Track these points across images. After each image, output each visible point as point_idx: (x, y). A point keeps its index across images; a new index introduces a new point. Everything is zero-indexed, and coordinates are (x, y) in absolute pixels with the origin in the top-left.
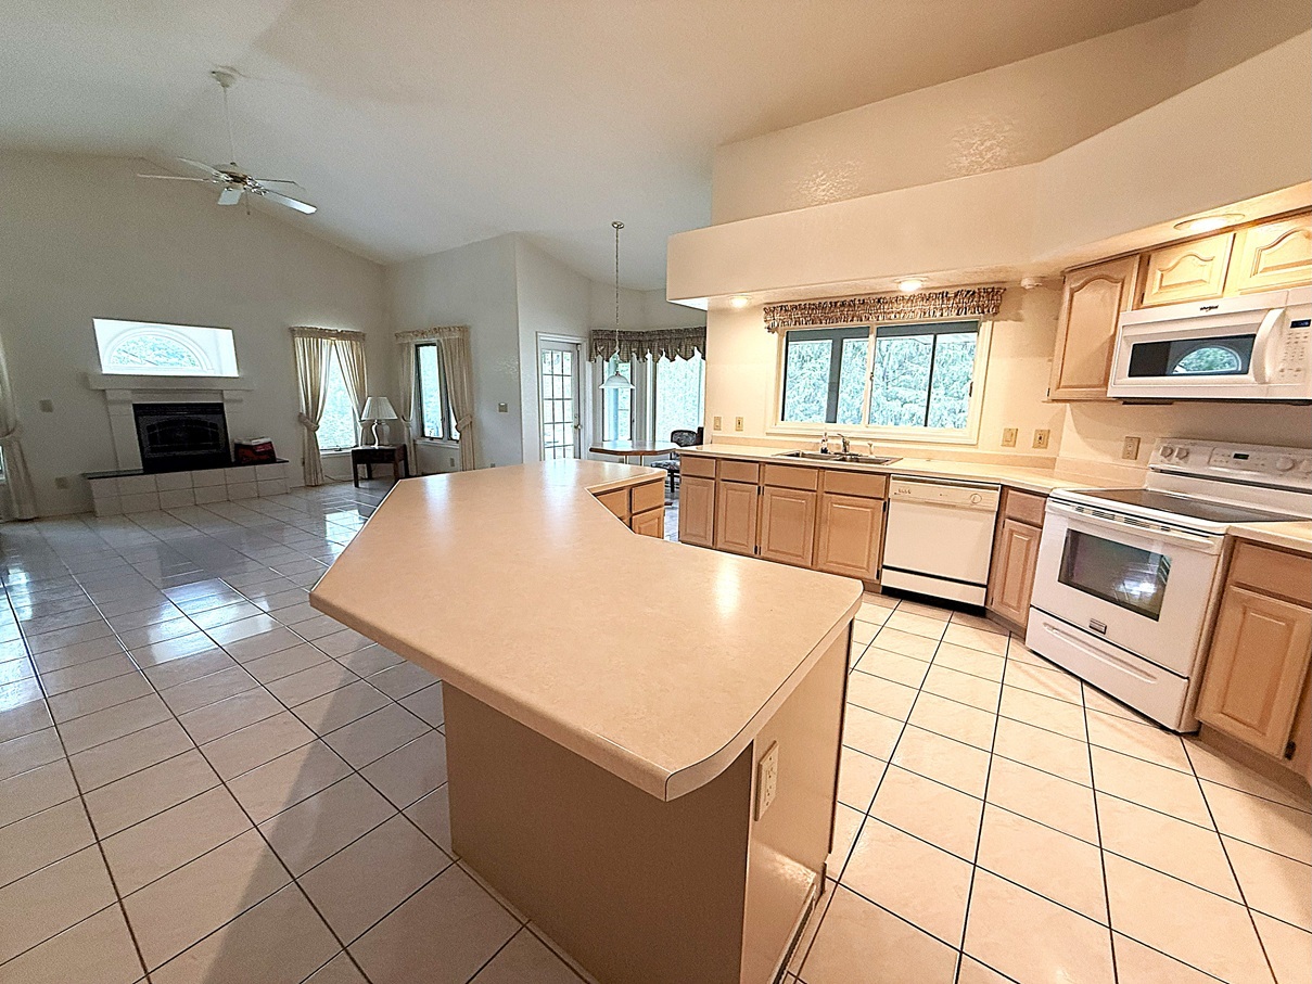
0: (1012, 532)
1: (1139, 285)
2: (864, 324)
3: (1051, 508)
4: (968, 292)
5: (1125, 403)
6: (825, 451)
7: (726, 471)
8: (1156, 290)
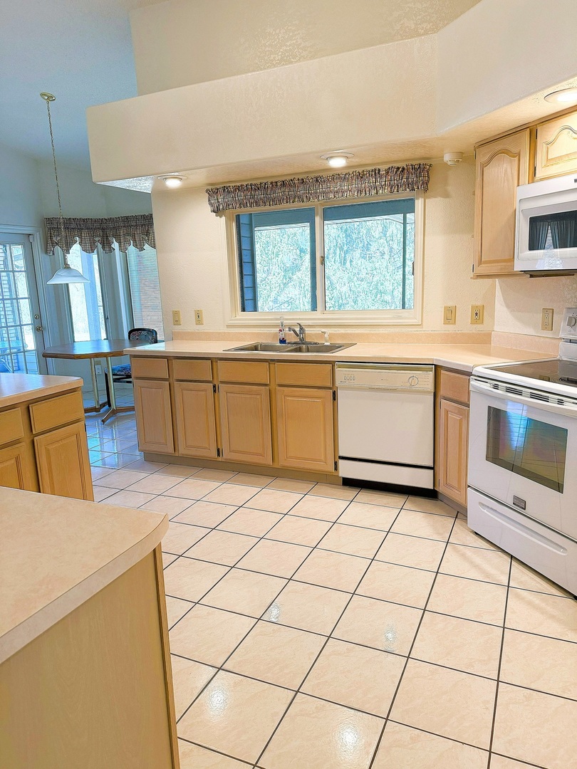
0: (447, 412)
1: (531, 158)
2: (305, 205)
3: (475, 387)
4: (398, 168)
5: (531, 276)
6: (283, 341)
7: (179, 370)
8: (544, 162)
